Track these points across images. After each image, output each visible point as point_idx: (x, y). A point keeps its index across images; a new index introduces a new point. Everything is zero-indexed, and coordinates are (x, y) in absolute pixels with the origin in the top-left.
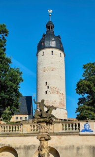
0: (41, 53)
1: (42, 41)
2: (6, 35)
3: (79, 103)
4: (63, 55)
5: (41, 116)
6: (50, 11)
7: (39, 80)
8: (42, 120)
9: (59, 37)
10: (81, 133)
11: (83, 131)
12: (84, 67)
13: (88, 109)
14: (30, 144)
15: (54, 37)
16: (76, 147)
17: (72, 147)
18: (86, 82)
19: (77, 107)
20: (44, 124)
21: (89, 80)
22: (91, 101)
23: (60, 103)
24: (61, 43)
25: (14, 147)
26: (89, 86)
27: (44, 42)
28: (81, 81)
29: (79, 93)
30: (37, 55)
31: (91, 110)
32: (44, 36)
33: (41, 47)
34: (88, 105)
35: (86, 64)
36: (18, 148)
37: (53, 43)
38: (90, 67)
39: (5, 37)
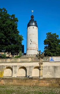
0: (29, 28)
1: (29, 23)
2: (17, 22)
3: (45, 48)
4: (37, 28)
5: (40, 56)
6: (33, 11)
7: (28, 38)
8: (40, 57)
9: (36, 21)
10: (50, 61)
11: (50, 60)
12: (47, 34)
13: (48, 51)
14: (31, 65)
15: (34, 21)
16: (48, 66)
17: (47, 66)
18: (48, 40)
19: (44, 50)
20: (41, 59)
21: (49, 39)
22: (50, 48)
23: (36, 48)
24: (37, 24)
25: (25, 67)
26: (49, 42)
27: (30, 23)
28: (46, 40)
29: (45, 45)
30: (27, 29)
31: (50, 51)
32: (30, 21)
33: (29, 25)
34: (48, 49)
35: (47, 33)
36: (27, 67)
37: (34, 24)
38: (49, 34)
39: (17, 23)
